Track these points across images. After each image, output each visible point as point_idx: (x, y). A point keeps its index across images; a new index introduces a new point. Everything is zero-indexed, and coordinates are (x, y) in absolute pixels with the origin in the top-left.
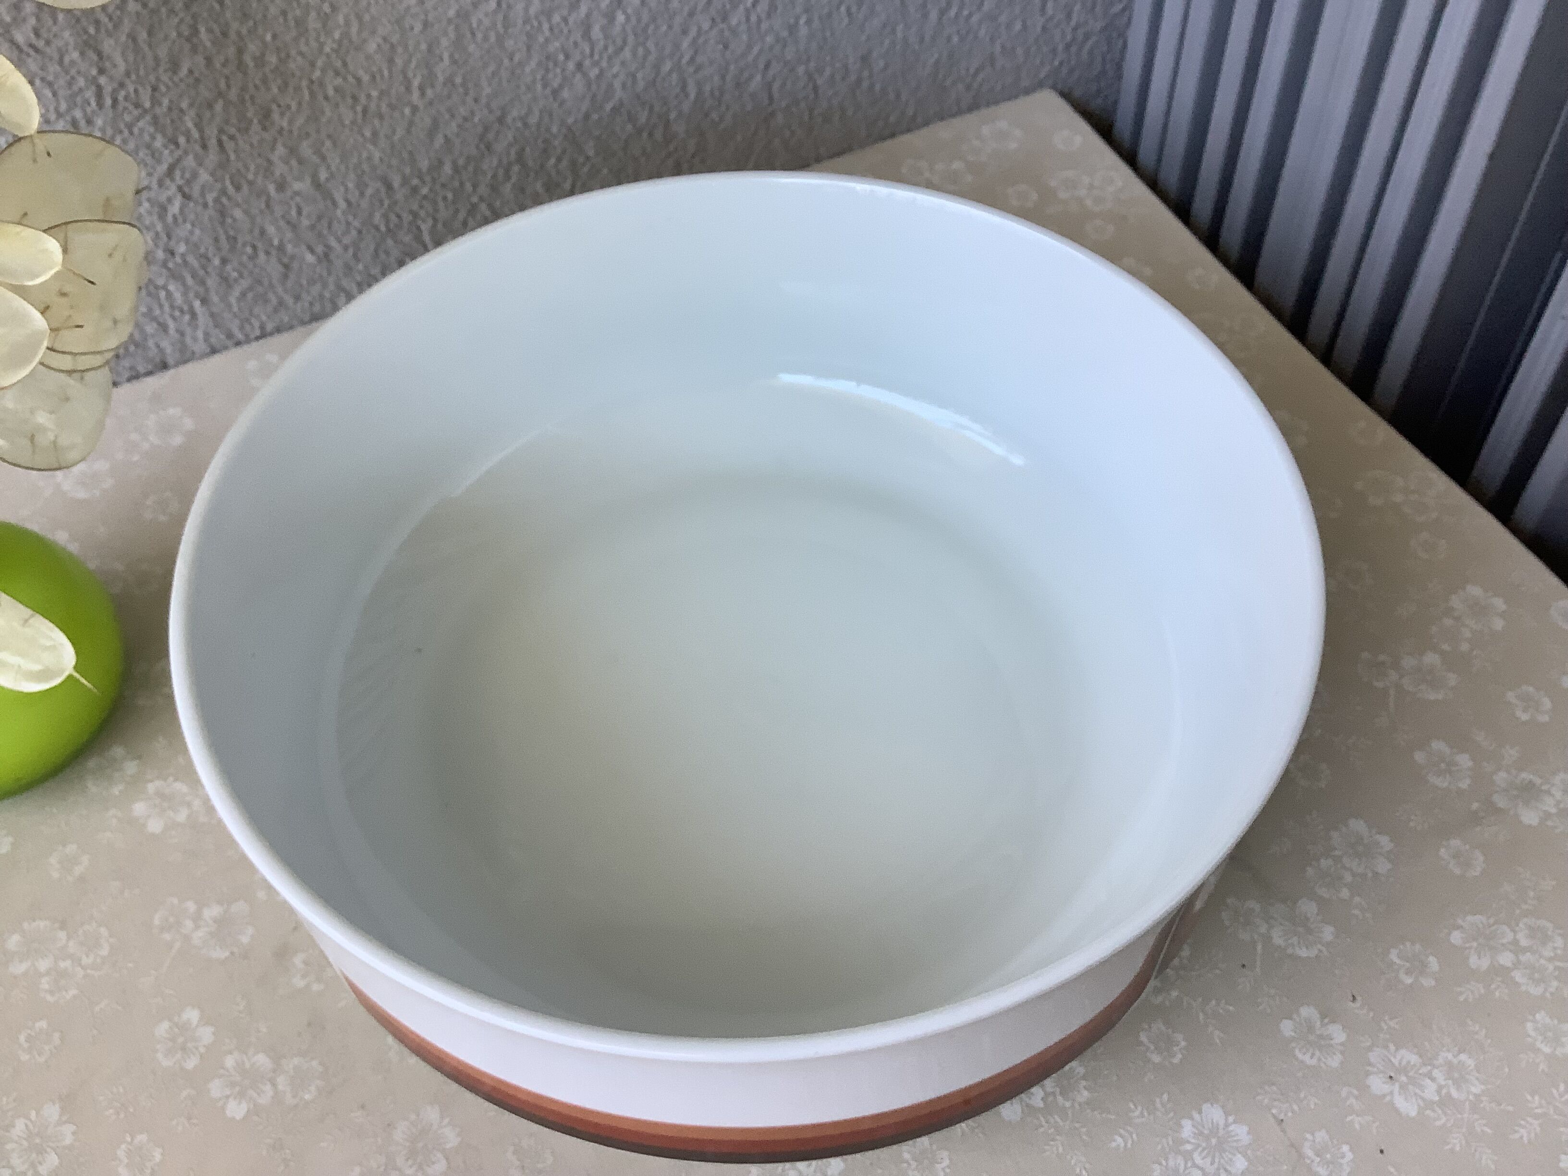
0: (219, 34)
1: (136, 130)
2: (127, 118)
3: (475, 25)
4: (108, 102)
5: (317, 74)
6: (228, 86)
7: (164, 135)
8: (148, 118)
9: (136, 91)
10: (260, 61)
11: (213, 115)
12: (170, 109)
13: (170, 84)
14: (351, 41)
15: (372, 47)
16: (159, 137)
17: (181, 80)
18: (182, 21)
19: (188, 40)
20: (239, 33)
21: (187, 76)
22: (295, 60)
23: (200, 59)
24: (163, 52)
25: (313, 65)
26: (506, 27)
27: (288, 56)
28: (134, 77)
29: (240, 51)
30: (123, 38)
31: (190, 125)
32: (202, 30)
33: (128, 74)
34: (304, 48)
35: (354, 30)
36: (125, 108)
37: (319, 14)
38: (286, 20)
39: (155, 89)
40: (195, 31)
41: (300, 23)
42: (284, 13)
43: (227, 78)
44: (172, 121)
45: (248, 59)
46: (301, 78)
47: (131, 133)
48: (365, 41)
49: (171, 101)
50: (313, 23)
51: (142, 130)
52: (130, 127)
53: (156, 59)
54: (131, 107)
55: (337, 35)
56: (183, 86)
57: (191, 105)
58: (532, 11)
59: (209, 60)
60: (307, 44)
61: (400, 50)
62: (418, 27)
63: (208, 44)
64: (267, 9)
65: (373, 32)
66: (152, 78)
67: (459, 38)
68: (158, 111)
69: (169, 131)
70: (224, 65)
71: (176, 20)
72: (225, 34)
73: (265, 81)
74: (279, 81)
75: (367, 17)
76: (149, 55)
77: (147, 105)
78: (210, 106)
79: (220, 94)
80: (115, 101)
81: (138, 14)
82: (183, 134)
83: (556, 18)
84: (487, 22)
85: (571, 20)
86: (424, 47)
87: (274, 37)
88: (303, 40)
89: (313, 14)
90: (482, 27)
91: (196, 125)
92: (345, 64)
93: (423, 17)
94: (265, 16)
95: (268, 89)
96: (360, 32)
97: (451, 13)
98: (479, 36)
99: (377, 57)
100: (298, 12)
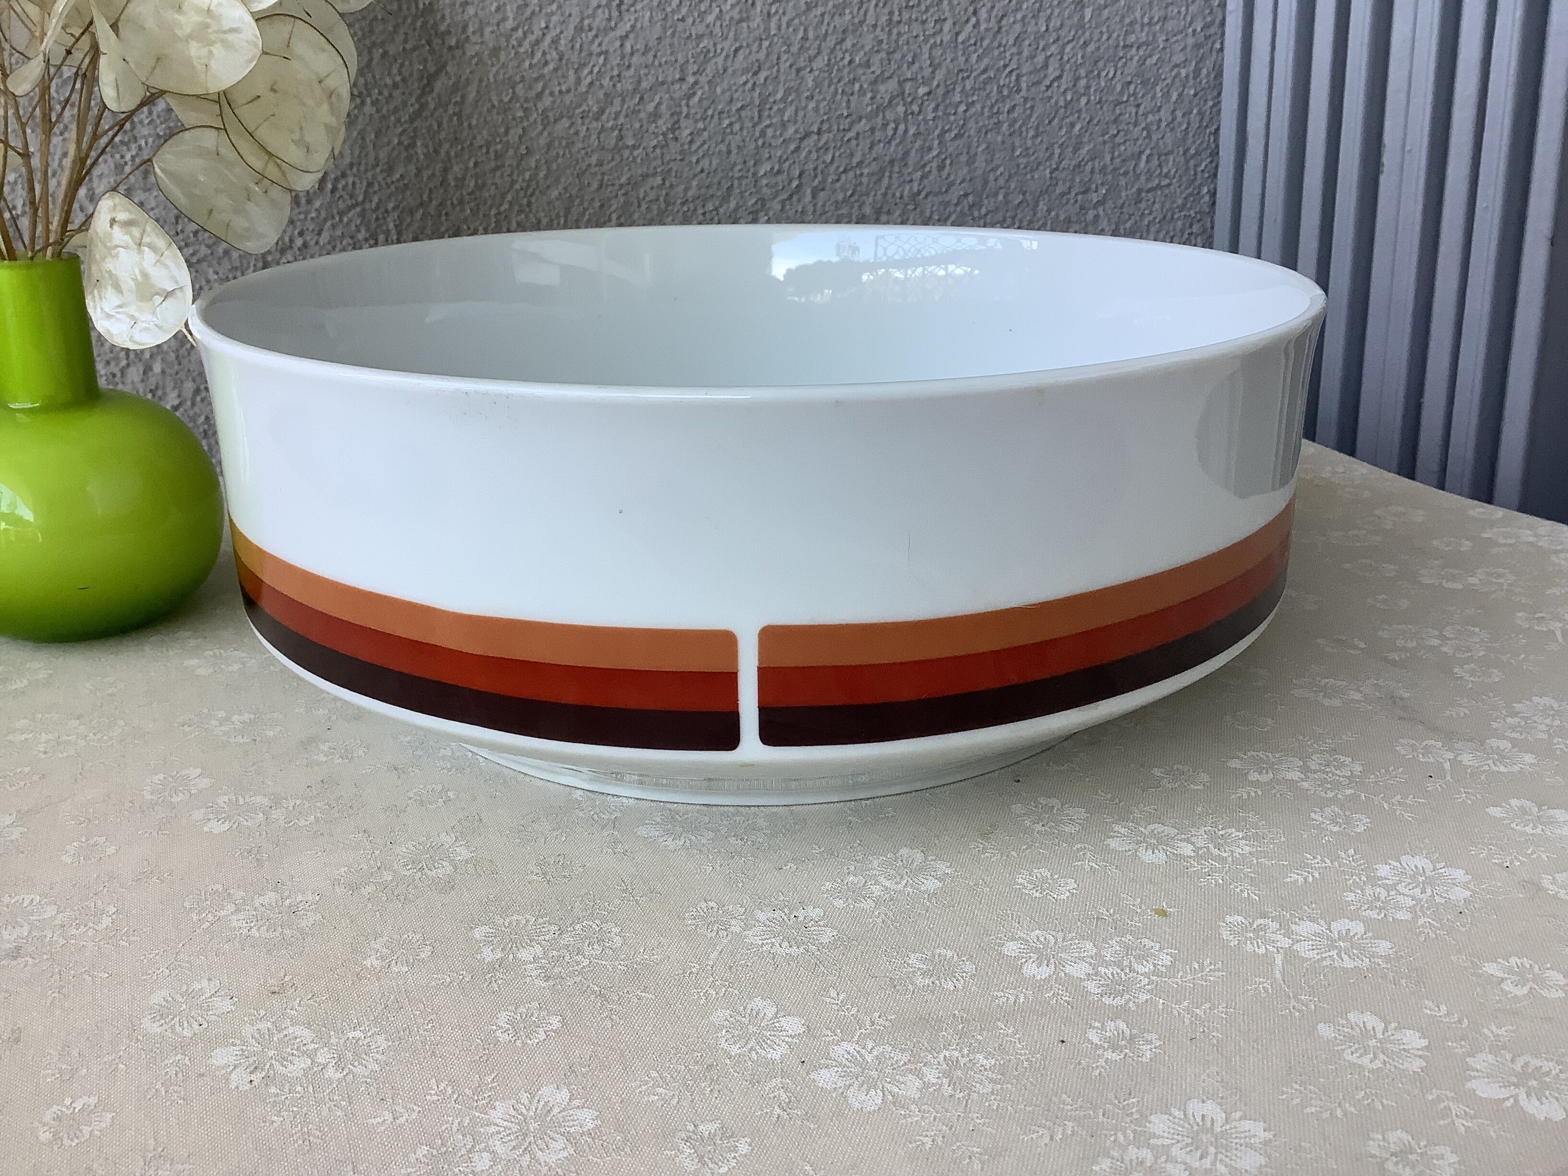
0: (431, 150)
1: (345, 219)
2: (341, 205)
3: (641, 196)
4: (329, 186)
5: (506, 206)
6: (430, 199)
7: (368, 230)
8: (358, 209)
9: (354, 184)
10: (461, 182)
11: (412, 221)
12: (377, 208)
13: (383, 183)
14: (537, 183)
15: (554, 194)
16: (363, 230)
17: (393, 182)
18: (404, 131)
19: (406, 148)
20: (448, 153)
21: (398, 180)
22: (489, 190)
23: (412, 168)
24: (383, 154)
25: (503, 196)
26: (668, 203)
27: (484, 185)
28: (355, 170)
29: (446, 170)
30: (355, 134)
31: (391, 225)
32: (419, 143)
33: (351, 165)
34: (498, 181)
35: (542, 174)
36: (341, 197)
37: (515, 152)
38: (487, 152)
39: (370, 185)
40: (412, 145)
41: (498, 156)
42: (488, 145)
43: (431, 191)
44: (377, 219)
45: (450, 178)
46: (491, 208)
47: (341, 220)
48: (548, 187)
49: (380, 200)
50: (510, 160)
51: (350, 220)
52: (341, 214)
53: (377, 159)
54: (346, 197)
55: (527, 176)
56: (393, 188)
57: (395, 208)
58: (690, 194)
59: (419, 171)
60: (502, 176)
61: (577, 202)
62: (595, 185)
63: (422, 157)
64: (474, 138)
65: (557, 180)
66: (369, 175)
67: (627, 204)
68: (367, 206)
69: (373, 225)
70: (430, 178)
71: (401, 129)
72: (436, 152)
73: (461, 202)
74: (472, 204)
75: (554, 166)
76: (372, 155)
77: (360, 198)
78: (412, 212)
79: (422, 204)
80: (334, 190)
81: (371, 115)
82: (383, 232)
83: (710, 206)
84: (652, 195)
85: (721, 210)
86: (597, 204)
87: (476, 164)
88: (498, 173)
89: (511, 152)
90: (647, 199)
91: (396, 226)
92: (529, 204)
93: (599, 177)
94: (472, 144)
95: (463, 210)
96: (546, 177)
97: (623, 180)
98: (644, 206)
99: (557, 204)
100: (499, 147)
